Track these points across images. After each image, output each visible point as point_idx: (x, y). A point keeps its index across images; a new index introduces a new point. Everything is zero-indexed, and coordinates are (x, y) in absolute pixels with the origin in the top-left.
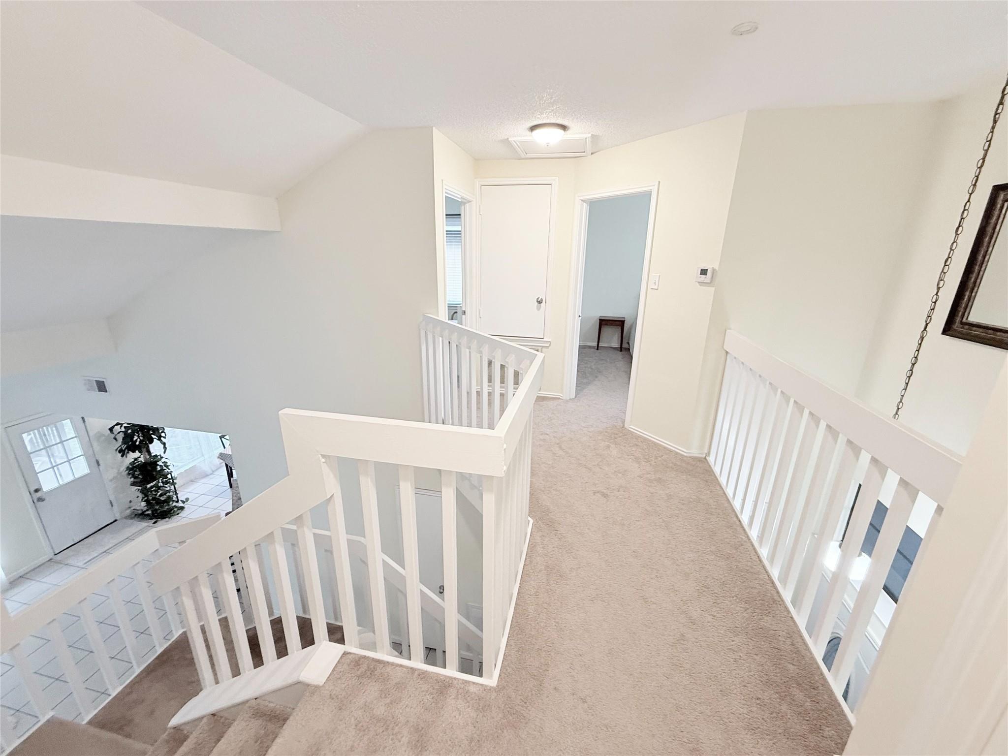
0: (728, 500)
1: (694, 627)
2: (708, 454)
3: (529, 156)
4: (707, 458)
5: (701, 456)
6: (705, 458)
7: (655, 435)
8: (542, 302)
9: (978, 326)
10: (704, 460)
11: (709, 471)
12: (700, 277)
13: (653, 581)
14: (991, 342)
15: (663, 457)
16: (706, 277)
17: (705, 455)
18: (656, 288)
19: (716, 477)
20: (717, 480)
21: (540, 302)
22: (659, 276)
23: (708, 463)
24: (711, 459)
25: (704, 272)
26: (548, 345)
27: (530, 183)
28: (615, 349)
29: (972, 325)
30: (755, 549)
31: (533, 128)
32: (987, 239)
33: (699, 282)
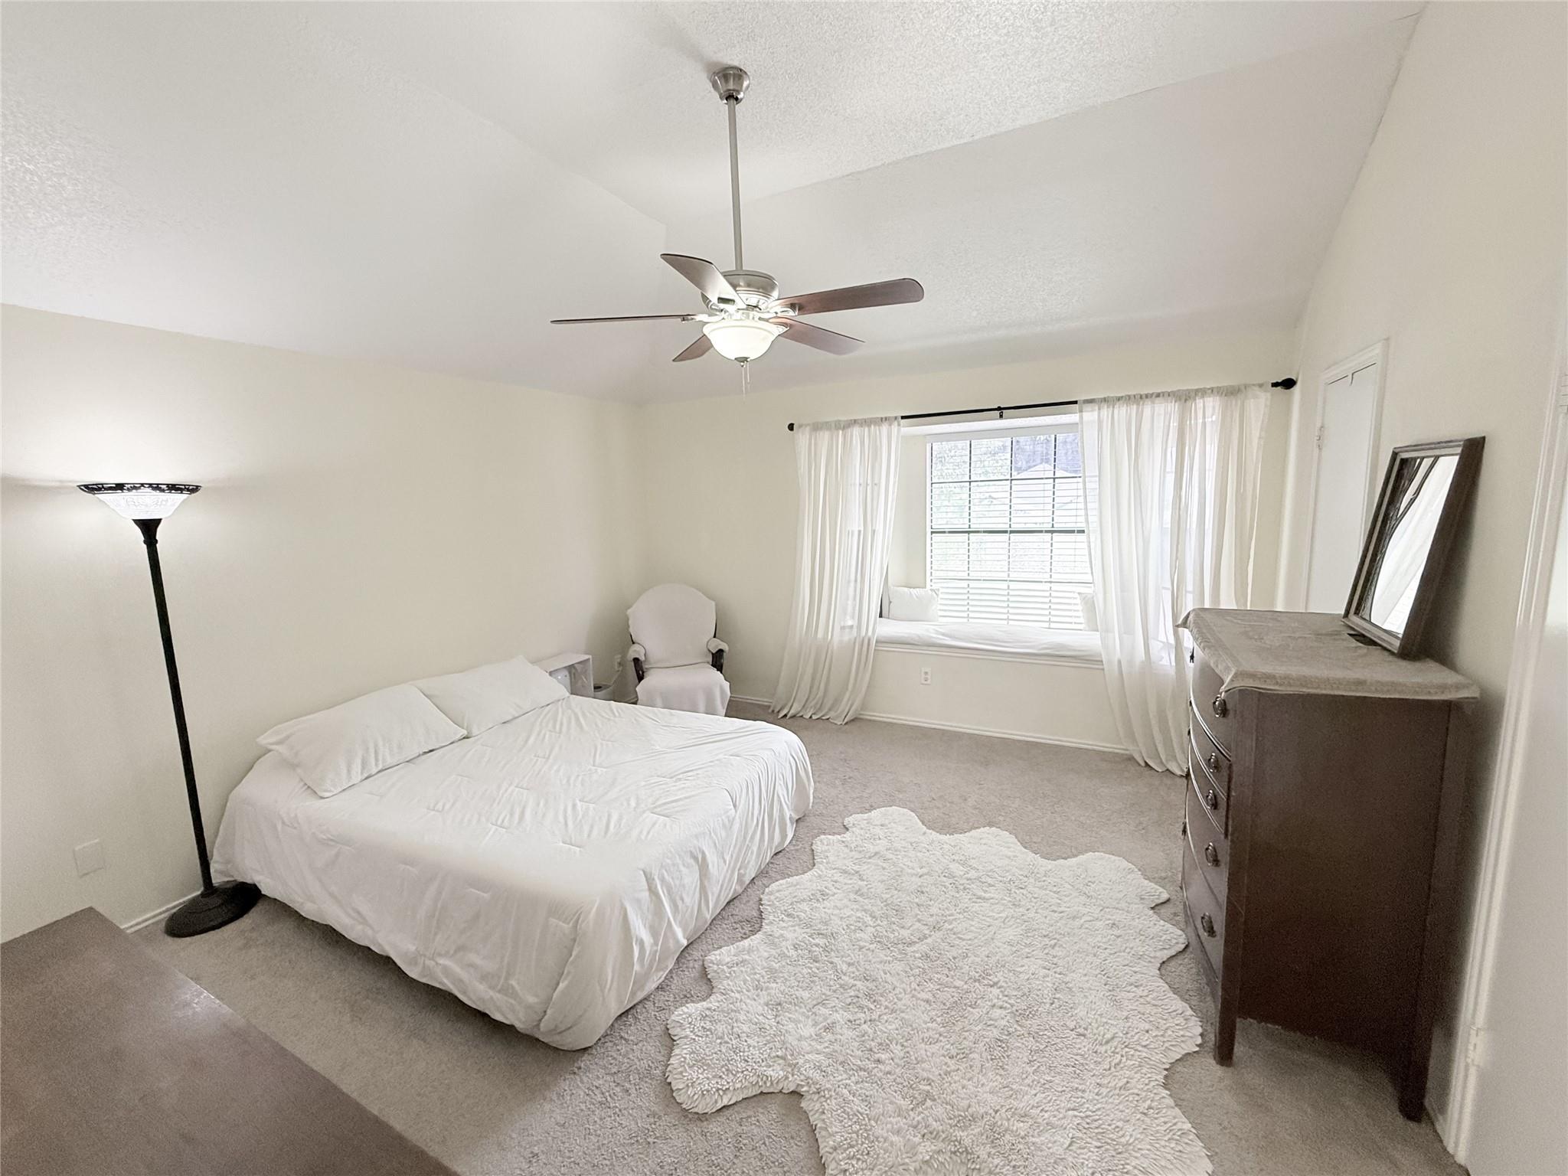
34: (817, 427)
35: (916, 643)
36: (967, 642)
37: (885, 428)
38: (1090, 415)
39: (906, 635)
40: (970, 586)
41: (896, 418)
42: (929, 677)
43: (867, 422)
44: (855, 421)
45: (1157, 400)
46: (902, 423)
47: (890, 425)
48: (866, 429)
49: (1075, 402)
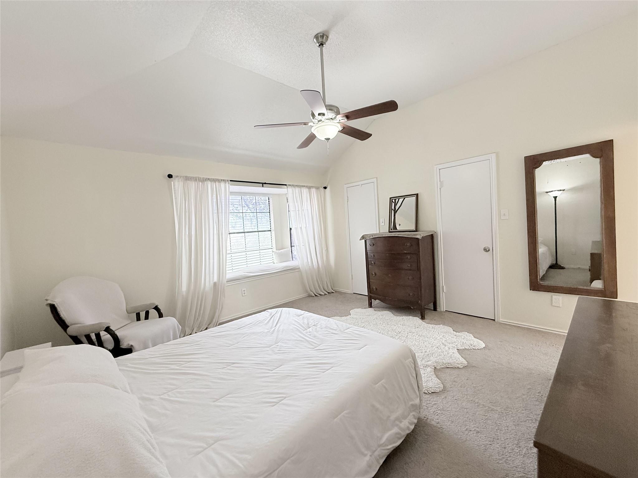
34: (187, 179)
35: (241, 278)
36: (257, 273)
37: (222, 184)
38: (290, 190)
39: (235, 276)
40: (247, 254)
41: (228, 181)
42: (245, 292)
43: (214, 180)
44: (208, 179)
45: (304, 188)
46: (230, 183)
47: (225, 183)
48: (214, 183)
49: (286, 185)
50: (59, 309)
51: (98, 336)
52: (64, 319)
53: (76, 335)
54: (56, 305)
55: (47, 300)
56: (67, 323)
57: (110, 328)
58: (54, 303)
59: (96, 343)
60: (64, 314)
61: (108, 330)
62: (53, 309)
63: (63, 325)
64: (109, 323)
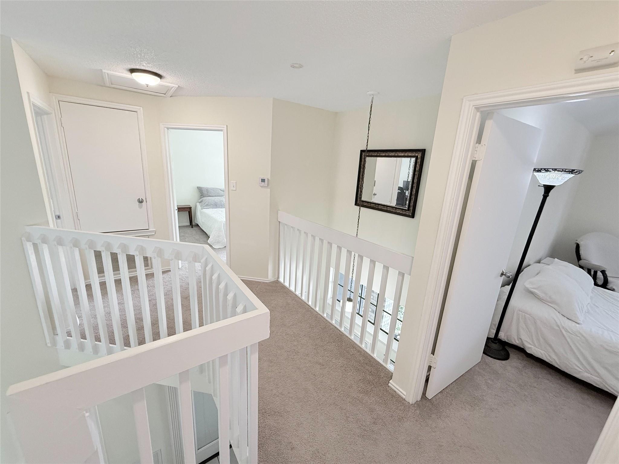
0: (300, 298)
1: (324, 367)
2: (278, 277)
3: (113, 86)
4: (278, 280)
5: (275, 280)
6: (277, 280)
7: (248, 276)
8: (143, 202)
9: (366, 202)
10: (277, 282)
11: (283, 287)
12: (261, 183)
13: (296, 356)
14: (378, 209)
15: (258, 287)
16: (265, 184)
17: (276, 279)
18: (235, 190)
19: (288, 289)
20: (289, 289)
21: (141, 202)
22: (236, 182)
23: (280, 283)
24: (281, 280)
25: (263, 180)
26: (154, 233)
27: (115, 107)
28: (187, 226)
29: (363, 201)
30: (322, 316)
31: (132, 71)
32: (362, 170)
33: (261, 186)
50: (581, 248)
51: (596, 273)
52: (581, 254)
53: (583, 266)
54: (580, 245)
55: (577, 240)
56: (581, 257)
57: (606, 272)
58: (580, 244)
59: (592, 276)
60: (582, 252)
61: (603, 272)
62: (578, 246)
63: (579, 257)
64: (606, 269)
